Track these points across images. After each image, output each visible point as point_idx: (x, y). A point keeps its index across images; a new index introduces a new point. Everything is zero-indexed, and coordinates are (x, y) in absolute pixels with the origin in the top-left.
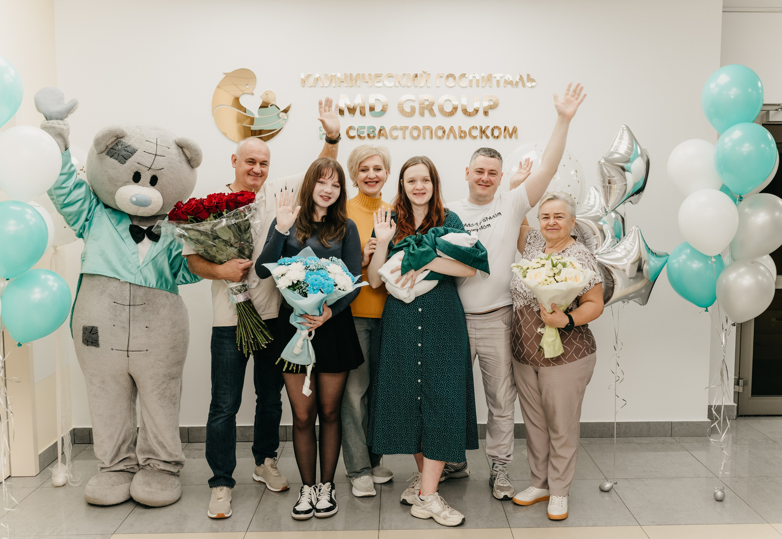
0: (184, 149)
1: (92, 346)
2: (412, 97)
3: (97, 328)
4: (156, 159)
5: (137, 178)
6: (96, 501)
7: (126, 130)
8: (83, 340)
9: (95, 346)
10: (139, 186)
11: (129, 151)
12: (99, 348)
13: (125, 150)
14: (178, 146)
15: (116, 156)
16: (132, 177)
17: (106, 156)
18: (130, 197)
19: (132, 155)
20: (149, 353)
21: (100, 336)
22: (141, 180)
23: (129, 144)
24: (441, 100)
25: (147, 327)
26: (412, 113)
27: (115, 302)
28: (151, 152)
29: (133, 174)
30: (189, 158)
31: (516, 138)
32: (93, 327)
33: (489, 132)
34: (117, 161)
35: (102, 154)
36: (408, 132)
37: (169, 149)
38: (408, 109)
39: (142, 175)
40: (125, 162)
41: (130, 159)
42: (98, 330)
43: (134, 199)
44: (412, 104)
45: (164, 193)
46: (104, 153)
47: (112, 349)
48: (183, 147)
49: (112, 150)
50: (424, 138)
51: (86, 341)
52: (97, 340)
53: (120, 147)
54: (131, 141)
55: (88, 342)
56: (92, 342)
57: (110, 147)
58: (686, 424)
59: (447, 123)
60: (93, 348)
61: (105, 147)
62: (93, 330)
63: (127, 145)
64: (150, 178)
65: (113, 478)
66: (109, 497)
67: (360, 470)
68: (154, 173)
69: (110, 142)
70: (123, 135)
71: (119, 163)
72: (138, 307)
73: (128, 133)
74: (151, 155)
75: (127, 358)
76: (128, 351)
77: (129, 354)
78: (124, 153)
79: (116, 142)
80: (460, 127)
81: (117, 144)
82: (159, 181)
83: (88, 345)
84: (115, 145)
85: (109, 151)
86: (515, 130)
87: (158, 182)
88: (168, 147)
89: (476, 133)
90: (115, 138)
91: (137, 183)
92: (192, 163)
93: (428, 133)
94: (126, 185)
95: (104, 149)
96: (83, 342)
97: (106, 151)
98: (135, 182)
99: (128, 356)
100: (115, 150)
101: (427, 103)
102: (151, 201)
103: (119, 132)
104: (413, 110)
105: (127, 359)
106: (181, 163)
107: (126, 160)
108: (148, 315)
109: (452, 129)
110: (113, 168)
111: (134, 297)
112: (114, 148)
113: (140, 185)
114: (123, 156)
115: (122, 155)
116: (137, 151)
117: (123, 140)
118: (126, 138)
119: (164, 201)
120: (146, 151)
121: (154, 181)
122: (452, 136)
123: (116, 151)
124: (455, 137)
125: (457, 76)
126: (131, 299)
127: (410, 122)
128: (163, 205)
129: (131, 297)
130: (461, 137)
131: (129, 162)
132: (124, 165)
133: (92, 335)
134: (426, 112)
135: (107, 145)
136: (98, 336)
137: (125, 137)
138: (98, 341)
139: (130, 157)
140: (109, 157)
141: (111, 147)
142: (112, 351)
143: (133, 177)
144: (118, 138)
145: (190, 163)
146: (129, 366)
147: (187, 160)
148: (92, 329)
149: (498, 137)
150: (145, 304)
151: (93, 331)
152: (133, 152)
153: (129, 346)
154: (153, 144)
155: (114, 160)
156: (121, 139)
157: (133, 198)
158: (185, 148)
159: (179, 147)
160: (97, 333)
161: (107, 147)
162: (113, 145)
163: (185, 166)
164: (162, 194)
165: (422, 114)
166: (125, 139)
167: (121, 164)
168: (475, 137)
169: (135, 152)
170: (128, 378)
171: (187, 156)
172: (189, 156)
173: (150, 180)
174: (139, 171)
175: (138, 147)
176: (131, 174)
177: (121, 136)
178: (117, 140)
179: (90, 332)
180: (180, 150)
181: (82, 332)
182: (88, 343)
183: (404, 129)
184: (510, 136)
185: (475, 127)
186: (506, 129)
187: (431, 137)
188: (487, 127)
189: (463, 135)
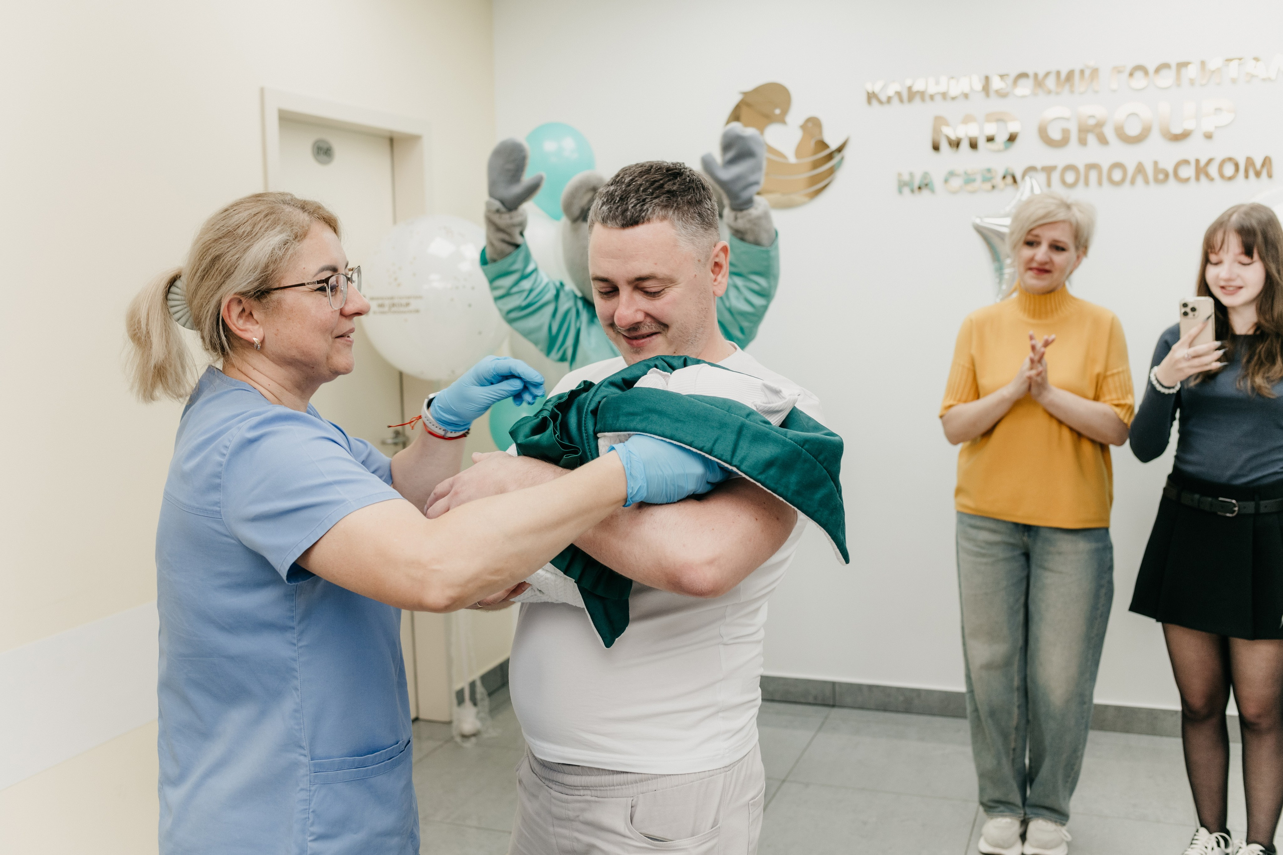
2: (1065, 112)
24: (1120, 115)
26: (1063, 142)
31: (1270, 176)
33: (1213, 170)
36: (1055, 176)
38: (1055, 135)
44: (1065, 125)
50: (1087, 183)
59: (1130, 156)
80: (1156, 163)
86: (1267, 162)
89: (1187, 172)
93: (1093, 175)
101: (1092, 122)
104: (1066, 133)
109: (1140, 169)
122: (1140, 180)
124: (1147, 182)
125: (1151, 69)
127: (1059, 158)
130: (1156, 180)
134: (1091, 139)
149: (1230, 179)
165: (1083, 142)
168: (1187, 180)
183: (1049, 170)
184: (1258, 174)
185: (1186, 162)
186: (1250, 162)
187: (1100, 183)
188: (1210, 161)
189: (1161, 176)
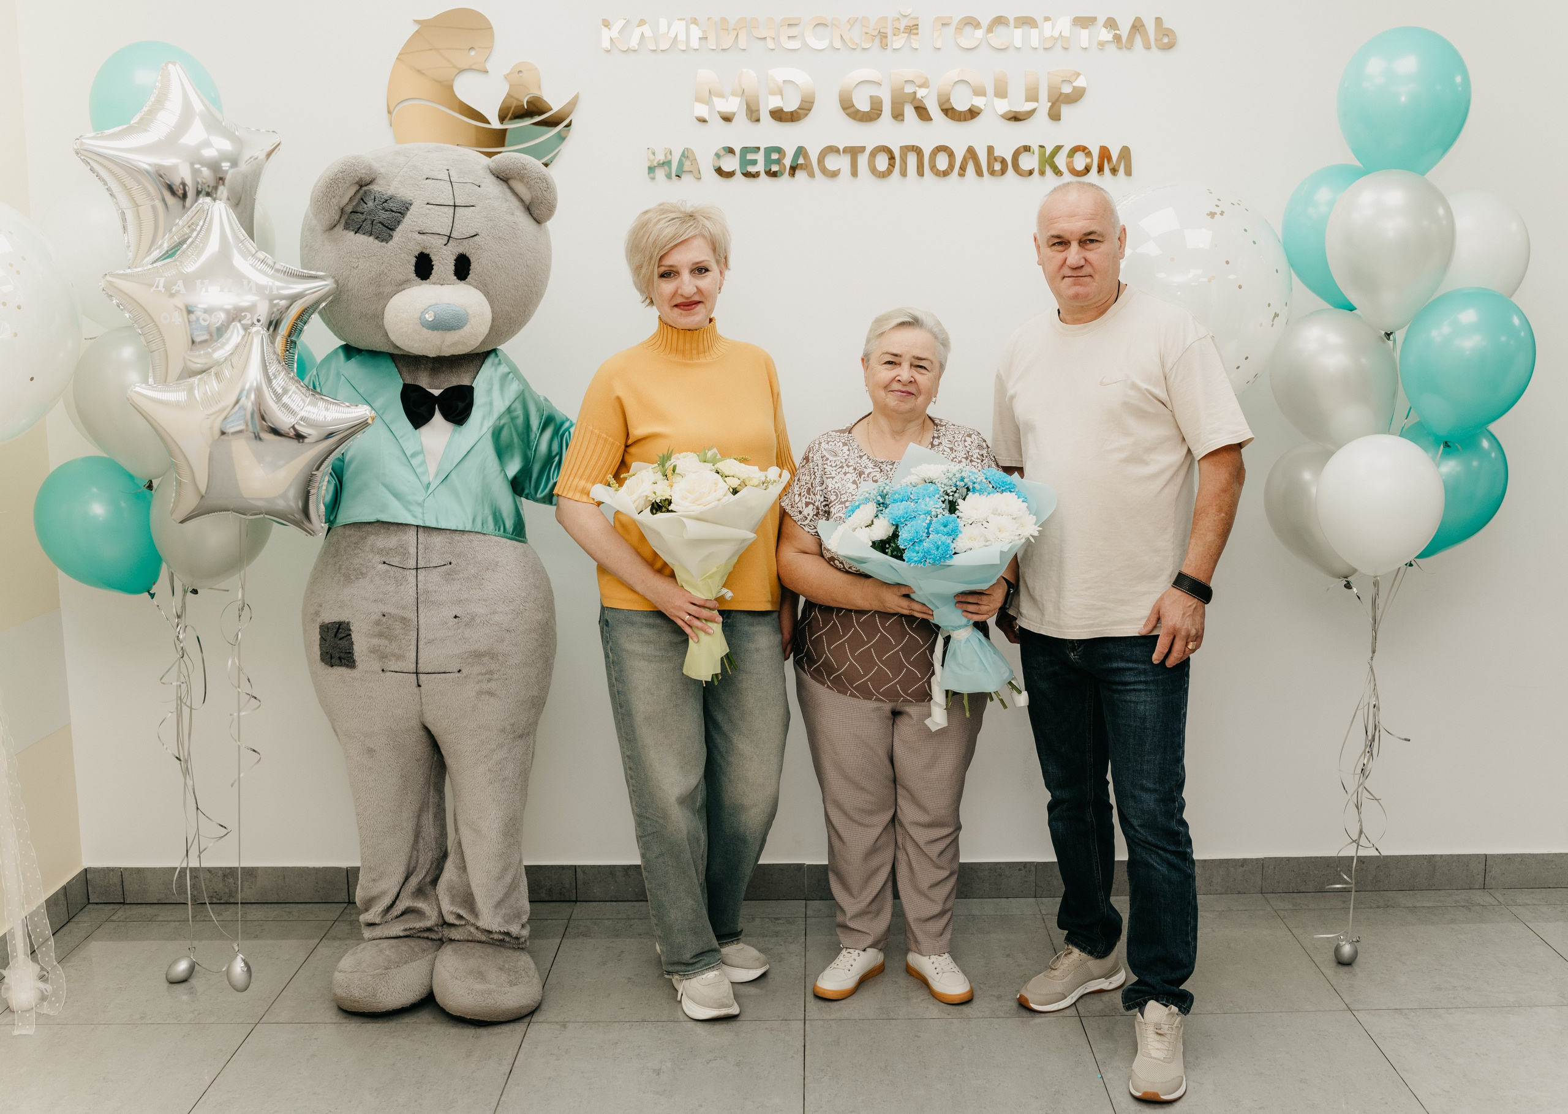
0: (513, 183)
1: (341, 666)
2: (875, 74)
3: (348, 623)
4: (456, 215)
5: (424, 267)
6: (356, 1005)
7: (376, 165)
8: (321, 654)
9: (347, 666)
10: (433, 286)
11: (394, 209)
12: (355, 671)
13: (383, 209)
14: (498, 177)
15: (367, 226)
16: (413, 268)
17: (346, 232)
18: (418, 315)
19: (403, 217)
20: (465, 677)
21: (355, 643)
22: (433, 271)
23: (389, 193)
24: (946, 81)
25: (456, 617)
26: (872, 115)
27: (384, 563)
28: (442, 202)
29: (414, 261)
30: (527, 202)
31: (1128, 173)
32: (340, 624)
33: (1061, 161)
34: (371, 239)
35: (336, 229)
36: (863, 160)
37: (481, 188)
38: (863, 106)
39: (433, 258)
40: (391, 237)
41: (400, 228)
42: (352, 628)
43: (429, 317)
44: (875, 91)
45: (490, 292)
46: (338, 227)
47: (383, 670)
48: (509, 179)
49: (354, 216)
50: (904, 173)
51: (329, 656)
52: (350, 653)
53: (371, 204)
54: (391, 186)
55: (331, 658)
56: (340, 658)
57: (349, 209)
58: (1519, 859)
59: (958, 137)
60: (341, 671)
61: (339, 212)
62: (340, 630)
63: (385, 197)
64: (453, 262)
65: (387, 952)
66: (381, 995)
67: (692, 958)
68: (460, 250)
69: (346, 199)
70: (372, 176)
71: (376, 241)
72: (435, 571)
73: (382, 171)
74: (446, 209)
75: (416, 690)
76: (417, 673)
77: (420, 681)
78: (384, 216)
79: (359, 196)
80: (990, 149)
81: (362, 199)
82: (474, 267)
83: (332, 666)
84: (358, 204)
85: (349, 218)
86: (1126, 154)
87: (471, 267)
88: (476, 183)
89: (1029, 162)
90: (356, 188)
91: (426, 279)
92: (536, 212)
93: (912, 161)
94: (404, 289)
95: (337, 218)
96: (323, 659)
97: (343, 221)
98: (422, 279)
99: (419, 686)
100: (362, 213)
101: (910, 88)
102: (468, 314)
103: (364, 171)
104: (876, 103)
105: (418, 692)
106: (513, 214)
107: (391, 232)
108: (458, 588)
109: (971, 153)
110: (366, 256)
111: (426, 548)
112: (360, 209)
113: (434, 284)
114: (383, 224)
115: (380, 223)
116: (411, 204)
117: (375, 187)
118: (379, 181)
119: (493, 312)
120: (432, 202)
121: (462, 268)
122: (971, 170)
123: (364, 217)
124: (979, 173)
125: (985, 23)
126: (419, 553)
127: (868, 136)
128: (493, 321)
129: (419, 548)
130: (992, 173)
131: (398, 235)
132: (390, 243)
133: (339, 642)
134: (909, 113)
135: (341, 206)
136: (352, 643)
137: (376, 181)
138: (353, 655)
139: (399, 223)
140: (353, 233)
141: (350, 211)
142: (382, 674)
143: (416, 267)
144: (361, 186)
145: (530, 214)
146: (424, 707)
147: (525, 208)
148: (339, 628)
150: (450, 563)
151: (341, 633)
152: (403, 209)
153: (420, 661)
154: (442, 182)
155: (363, 236)
156: (370, 187)
157: (427, 316)
158: (515, 178)
159: (501, 179)
160: (350, 635)
161: (342, 210)
162: (354, 204)
163: (523, 220)
164: (487, 294)
165: (898, 116)
166: (378, 184)
167: (382, 244)
168: (1030, 173)
169: (408, 209)
170: (422, 733)
171: (522, 197)
172: (527, 197)
173: (453, 268)
174: (426, 252)
175: (412, 195)
176: (409, 262)
177: (368, 179)
178: (362, 192)
179: (335, 636)
180: (505, 186)
181: (319, 637)
182: (333, 661)
183: (854, 152)
184: (1114, 171)
185: (1027, 149)
186: (1105, 154)
187: (920, 173)
188: (1058, 148)
189: (997, 167)
